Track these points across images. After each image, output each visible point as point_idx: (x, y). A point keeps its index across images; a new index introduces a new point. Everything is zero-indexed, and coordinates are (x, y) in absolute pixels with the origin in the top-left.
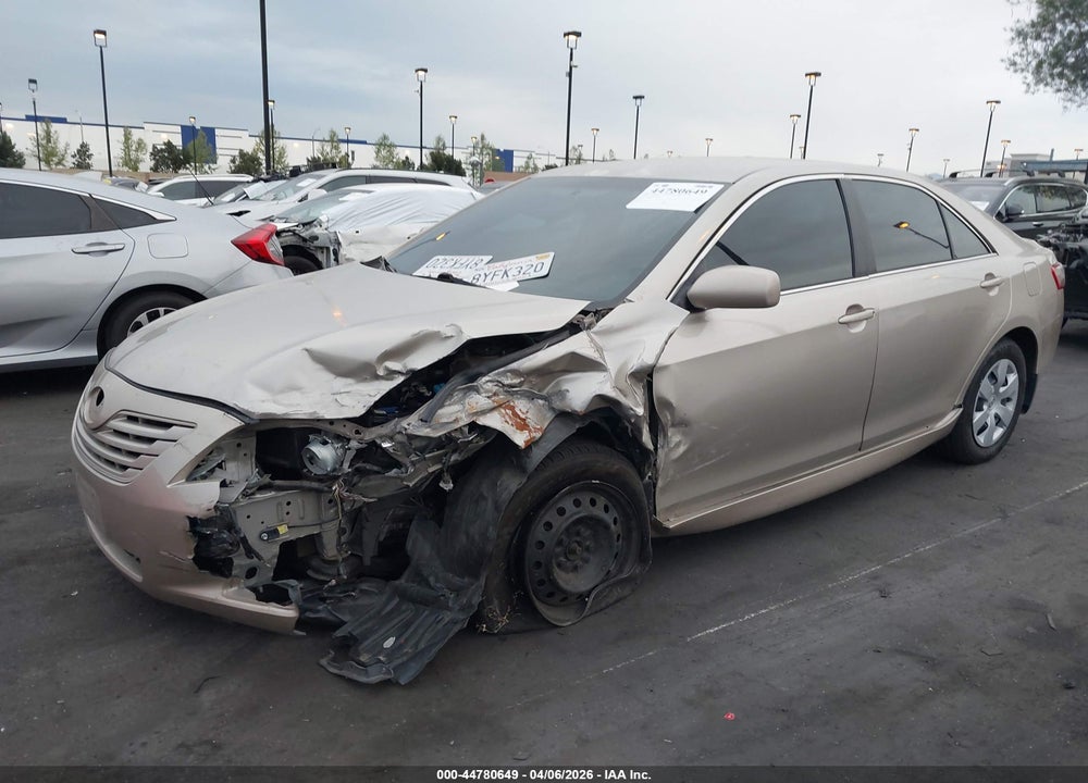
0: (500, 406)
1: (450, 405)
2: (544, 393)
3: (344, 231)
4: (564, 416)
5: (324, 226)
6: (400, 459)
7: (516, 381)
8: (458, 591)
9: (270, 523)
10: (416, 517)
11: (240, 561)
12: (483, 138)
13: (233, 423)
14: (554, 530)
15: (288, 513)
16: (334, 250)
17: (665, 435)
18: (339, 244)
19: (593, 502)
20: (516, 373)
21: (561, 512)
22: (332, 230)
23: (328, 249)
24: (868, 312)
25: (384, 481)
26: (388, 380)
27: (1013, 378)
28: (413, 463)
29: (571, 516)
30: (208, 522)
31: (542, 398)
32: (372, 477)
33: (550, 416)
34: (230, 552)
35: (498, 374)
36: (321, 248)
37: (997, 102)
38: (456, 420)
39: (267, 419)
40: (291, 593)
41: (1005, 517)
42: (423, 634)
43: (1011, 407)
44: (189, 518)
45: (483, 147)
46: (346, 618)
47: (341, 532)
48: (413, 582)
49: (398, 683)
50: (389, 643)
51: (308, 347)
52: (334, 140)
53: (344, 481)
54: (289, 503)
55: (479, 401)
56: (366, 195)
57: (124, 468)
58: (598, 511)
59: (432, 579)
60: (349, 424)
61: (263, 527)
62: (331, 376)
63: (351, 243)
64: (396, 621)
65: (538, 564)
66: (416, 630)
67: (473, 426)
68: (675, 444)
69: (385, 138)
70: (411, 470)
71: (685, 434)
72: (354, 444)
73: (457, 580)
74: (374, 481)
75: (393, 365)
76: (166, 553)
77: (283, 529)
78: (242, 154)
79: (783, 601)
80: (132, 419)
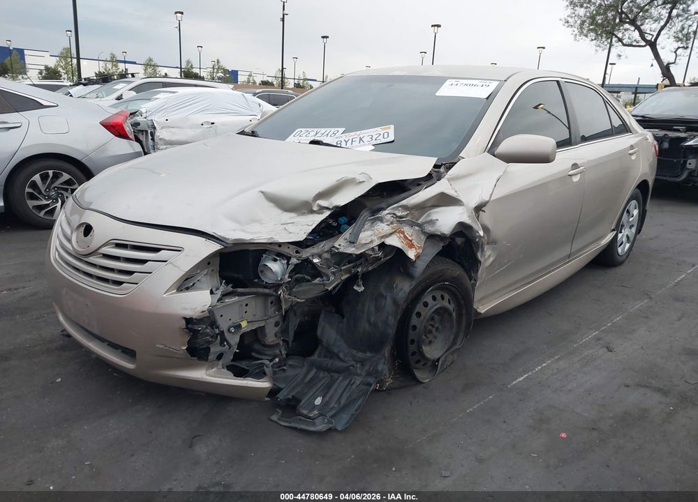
0: (395, 232)
1: (364, 231)
2: (420, 221)
3: (158, 119)
4: (432, 237)
5: (144, 115)
6: (324, 271)
7: (405, 213)
8: (363, 362)
9: (235, 319)
10: (323, 312)
11: (215, 349)
12: (218, 62)
13: (214, 247)
14: (422, 317)
15: (246, 312)
16: (151, 132)
17: (483, 250)
18: (155, 128)
19: (443, 298)
20: (405, 208)
21: (426, 305)
22: (148, 118)
23: (147, 131)
24: (582, 168)
25: (311, 287)
26: (319, 213)
27: (636, 212)
28: (334, 273)
29: (432, 307)
30: (200, 321)
31: (419, 225)
32: (304, 284)
33: (423, 237)
34: (210, 342)
35: (392, 209)
36: (142, 131)
37: (544, 48)
38: (372, 242)
39: (239, 243)
40: (266, 370)
41: (651, 298)
42: (343, 393)
43: (634, 230)
44: (185, 318)
45: (218, 68)
46: (282, 386)
47: (277, 324)
48: (326, 357)
49: (336, 430)
50: (318, 401)
51: (263, 190)
52: (114, 61)
53: (286, 287)
54: (247, 305)
55: (383, 228)
56: (172, 94)
57: (119, 283)
58: (446, 303)
59: (341, 355)
60: (291, 246)
61: (230, 323)
62: (279, 211)
63: (163, 128)
64: (319, 385)
65: (413, 341)
66: (336, 391)
67: (382, 246)
68: (487, 257)
69: (150, 60)
70: (332, 278)
71: (493, 250)
72: (294, 261)
73: (360, 355)
74: (304, 287)
75: (323, 203)
76: (161, 346)
77: (244, 324)
78: (47, 68)
79: (553, 357)
80: (119, 246)
